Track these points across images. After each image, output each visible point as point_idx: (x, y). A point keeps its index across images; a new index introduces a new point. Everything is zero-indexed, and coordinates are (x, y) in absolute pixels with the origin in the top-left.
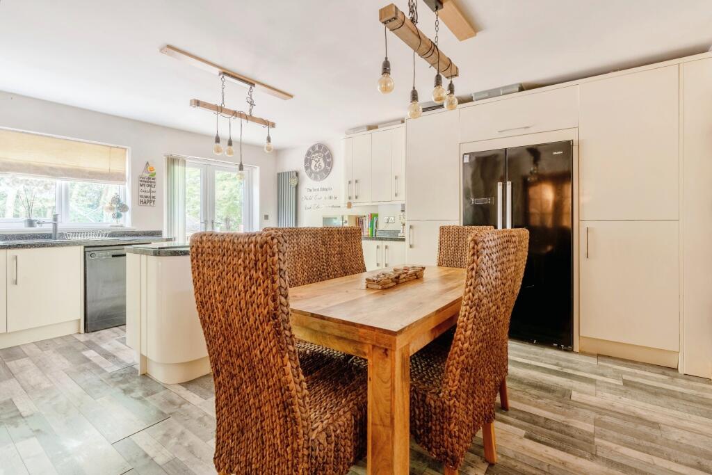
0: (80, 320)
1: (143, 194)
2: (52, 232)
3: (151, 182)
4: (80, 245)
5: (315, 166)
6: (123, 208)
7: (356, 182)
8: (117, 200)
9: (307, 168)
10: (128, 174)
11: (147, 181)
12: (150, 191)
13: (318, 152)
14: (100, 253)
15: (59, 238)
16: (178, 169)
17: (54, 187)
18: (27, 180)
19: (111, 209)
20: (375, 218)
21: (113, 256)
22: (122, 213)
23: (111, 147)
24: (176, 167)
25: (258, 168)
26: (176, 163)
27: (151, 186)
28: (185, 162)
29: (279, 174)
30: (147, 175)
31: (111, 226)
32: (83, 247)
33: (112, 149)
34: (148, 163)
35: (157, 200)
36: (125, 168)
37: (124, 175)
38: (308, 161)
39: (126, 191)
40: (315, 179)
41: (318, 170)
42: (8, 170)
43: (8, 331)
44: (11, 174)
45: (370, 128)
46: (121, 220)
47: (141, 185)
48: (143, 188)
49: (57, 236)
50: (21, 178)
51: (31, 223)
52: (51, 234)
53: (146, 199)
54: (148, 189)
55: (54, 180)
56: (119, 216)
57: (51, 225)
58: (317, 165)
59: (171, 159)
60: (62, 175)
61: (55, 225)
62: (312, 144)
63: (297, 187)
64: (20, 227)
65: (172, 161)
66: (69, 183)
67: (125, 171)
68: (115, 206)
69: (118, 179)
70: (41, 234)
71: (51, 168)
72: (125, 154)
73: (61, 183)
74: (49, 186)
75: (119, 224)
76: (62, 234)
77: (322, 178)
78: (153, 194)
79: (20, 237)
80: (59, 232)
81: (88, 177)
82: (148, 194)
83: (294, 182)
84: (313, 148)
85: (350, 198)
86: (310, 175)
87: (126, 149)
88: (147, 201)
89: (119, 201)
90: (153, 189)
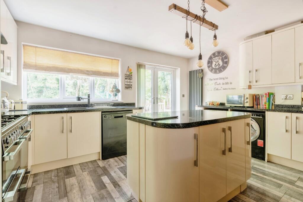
0: (99, 152)
1: (126, 83)
2: (87, 103)
3: (130, 77)
4: (99, 111)
5: (215, 65)
6: (118, 91)
7: (256, 71)
8: (115, 87)
9: (209, 67)
10: (120, 73)
11: (129, 77)
12: (130, 82)
13: (217, 56)
14: (109, 115)
15: (91, 107)
16: (142, 70)
17: (88, 80)
18: (77, 77)
19: (112, 91)
20: (271, 96)
21: (115, 117)
22: (117, 94)
23: (112, 59)
24: (141, 69)
25: (179, 69)
26: (141, 67)
27: (130, 79)
28: (145, 66)
29: (190, 72)
30: (128, 73)
31: (113, 100)
32: (101, 112)
33: (113, 60)
34: (129, 67)
35: (133, 86)
36: (118, 70)
37: (118, 74)
38: (210, 62)
39: (119, 82)
40: (215, 72)
41: (217, 67)
42: (70, 72)
43: (68, 158)
44: (71, 74)
45: (267, 32)
46: (117, 97)
47: (126, 79)
48: (126, 80)
49: (90, 105)
50: (75, 76)
51: (79, 99)
52: (87, 105)
53: (128, 86)
54: (129, 81)
55: (88, 77)
56: (116, 95)
57: (87, 100)
58: (217, 64)
59: (139, 64)
60: (92, 75)
61: (89, 100)
62: (213, 52)
63: (202, 78)
64: (75, 101)
65: (139, 66)
66: (94, 78)
67: (118, 72)
68: (114, 90)
69: (116, 76)
70: (83, 104)
71: (88, 71)
72: (118, 63)
73: (91, 78)
74: (86, 80)
75: (116, 99)
76: (92, 104)
77: (220, 71)
78: (131, 84)
79: (75, 106)
80: (90, 103)
81: (103, 75)
82: (129, 84)
83: (200, 75)
84: (214, 54)
85: (250, 82)
86: (211, 71)
87: (119, 60)
88: (128, 87)
89: (116, 87)
90: (131, 81)
